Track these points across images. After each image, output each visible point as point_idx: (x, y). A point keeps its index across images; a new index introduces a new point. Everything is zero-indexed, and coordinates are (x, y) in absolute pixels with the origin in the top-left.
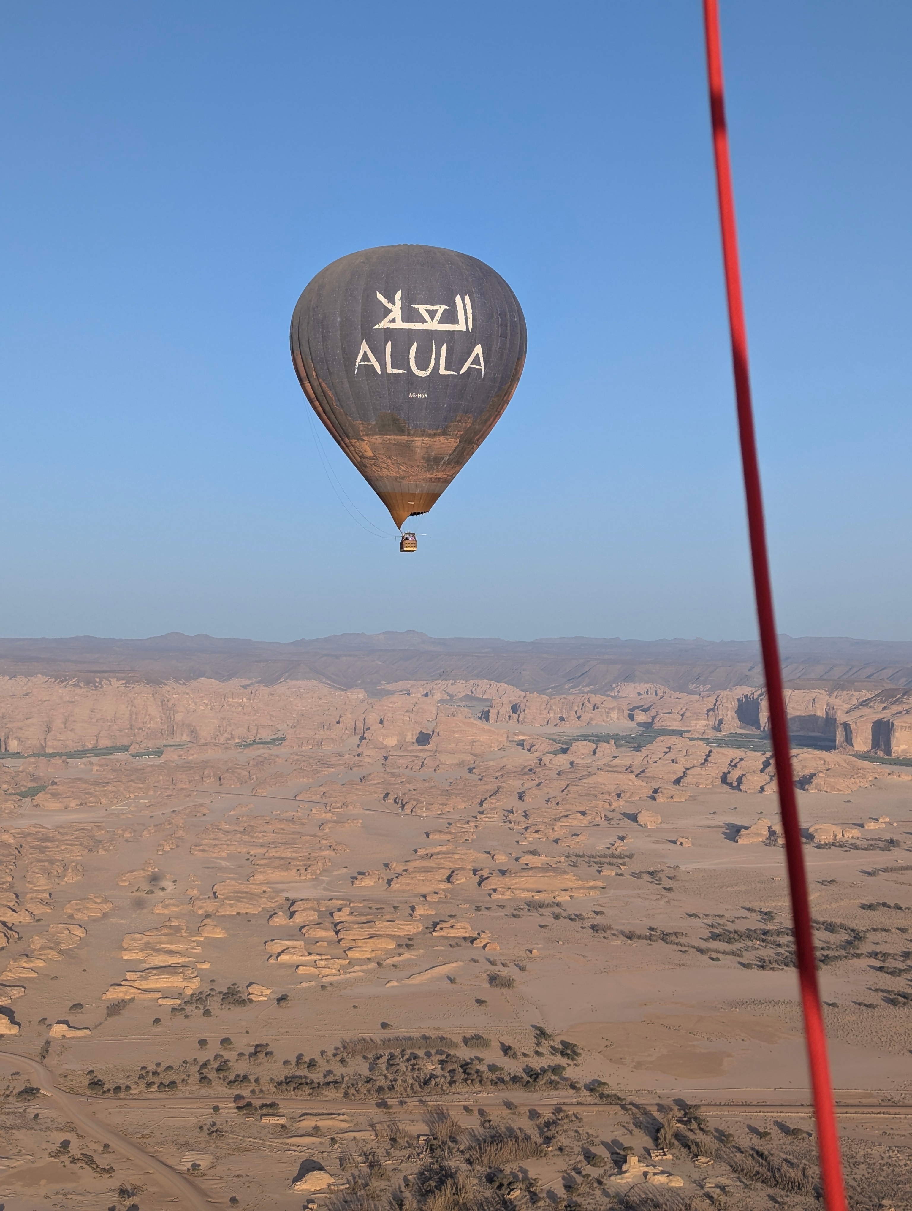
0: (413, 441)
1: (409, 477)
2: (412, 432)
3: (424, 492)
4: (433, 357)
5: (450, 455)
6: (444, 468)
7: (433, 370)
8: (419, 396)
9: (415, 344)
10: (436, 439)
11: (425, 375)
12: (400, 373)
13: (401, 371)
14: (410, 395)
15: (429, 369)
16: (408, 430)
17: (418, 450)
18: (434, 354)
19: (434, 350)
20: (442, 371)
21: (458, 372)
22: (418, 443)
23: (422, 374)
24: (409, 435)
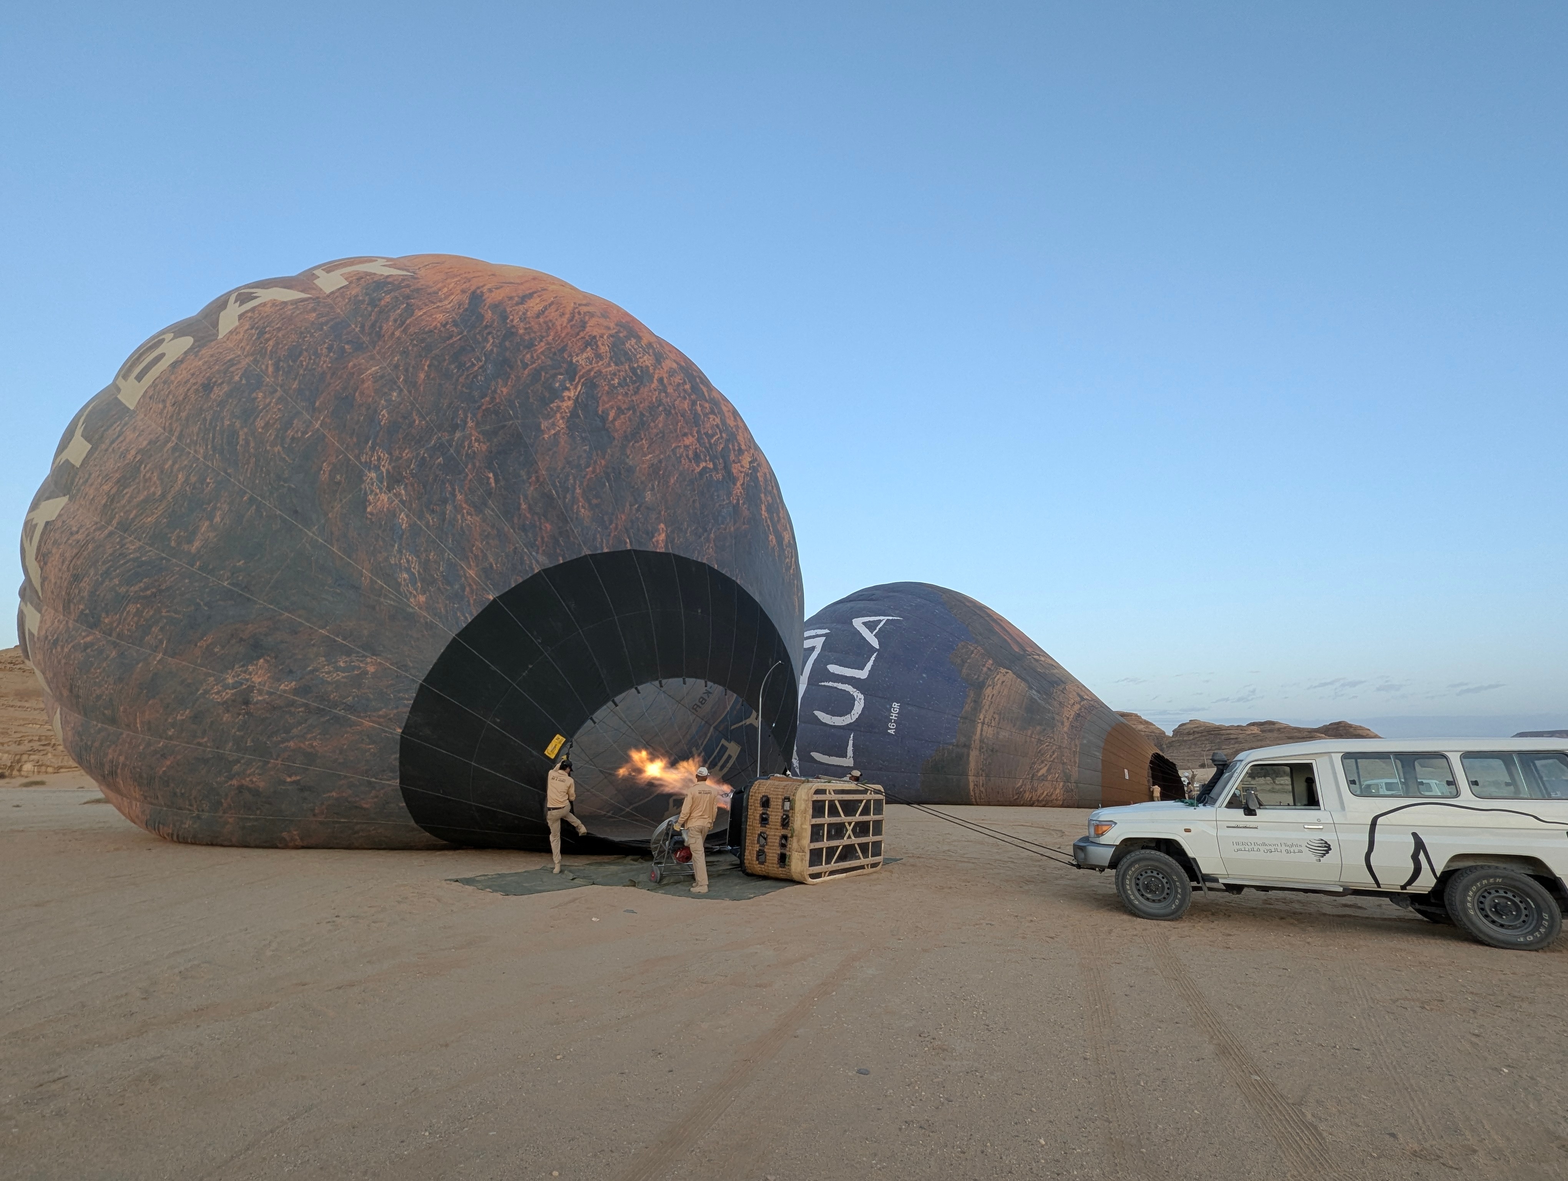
0: (981, 741)
1: (1064, 764)
2: (963, 739)
3: (1102, 745)
4: (840, 686)
5: (1031, 688)
6: (1055, 703)
7: (857, 689)
8: (894, 717)
9: (817, 713)
10: (986, 702)
11: (863, 701)
12: (853, 746)
13: (851, 742)
14: (892, 732)
15: (855, 695)
16: (957, 746)
17: (1003, 734)
18: (835, 685)
19: (831, 684)
20: (863, 674)
21: (872, 649)
22: (989, 732)
23: (858, 707)
24: (967, 746)
